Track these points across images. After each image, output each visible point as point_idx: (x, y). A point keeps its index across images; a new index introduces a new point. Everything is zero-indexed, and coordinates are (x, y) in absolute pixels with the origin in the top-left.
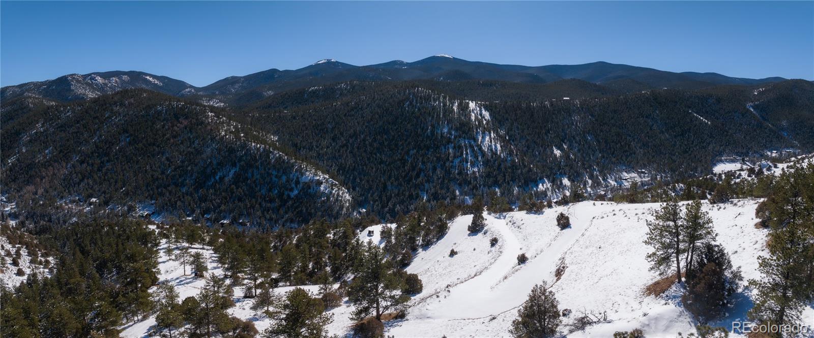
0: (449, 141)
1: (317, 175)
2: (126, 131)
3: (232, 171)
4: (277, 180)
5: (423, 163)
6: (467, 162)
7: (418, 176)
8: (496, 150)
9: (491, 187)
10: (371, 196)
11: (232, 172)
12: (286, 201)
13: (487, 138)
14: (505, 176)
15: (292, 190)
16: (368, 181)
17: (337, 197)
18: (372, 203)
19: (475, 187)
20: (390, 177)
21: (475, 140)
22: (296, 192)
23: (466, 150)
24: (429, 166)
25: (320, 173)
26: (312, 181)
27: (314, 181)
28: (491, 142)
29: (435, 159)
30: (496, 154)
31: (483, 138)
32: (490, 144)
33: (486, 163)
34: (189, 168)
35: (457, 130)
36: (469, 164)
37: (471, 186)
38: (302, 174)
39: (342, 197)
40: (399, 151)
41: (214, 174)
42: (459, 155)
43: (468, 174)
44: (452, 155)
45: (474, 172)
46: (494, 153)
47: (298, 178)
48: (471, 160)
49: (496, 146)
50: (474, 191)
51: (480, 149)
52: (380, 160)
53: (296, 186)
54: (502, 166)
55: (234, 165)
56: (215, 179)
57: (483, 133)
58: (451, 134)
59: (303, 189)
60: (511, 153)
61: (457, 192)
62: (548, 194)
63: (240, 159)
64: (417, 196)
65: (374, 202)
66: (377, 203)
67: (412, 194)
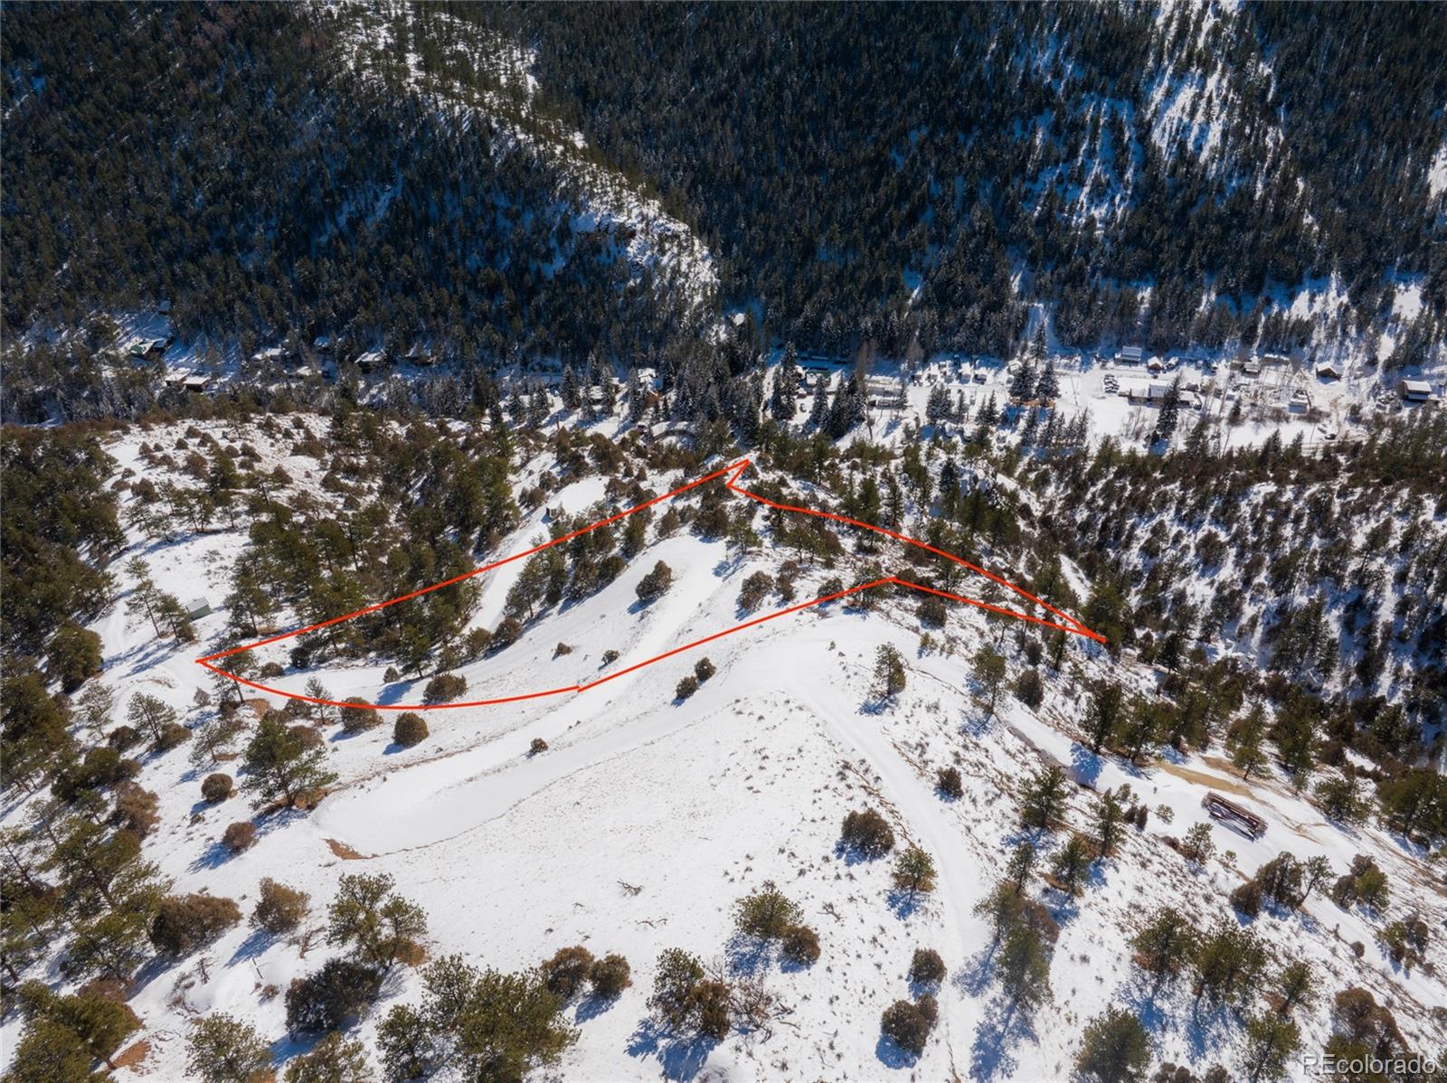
0: (1044, 100)
1: (619, 208)
3: (383, 198)
4: (508, 224)
5: (940, 176)
6: (1081, 184)
7: (912, 218)
8: (1199, 148)
9: (1128, 280)
10: (766, 278)
11: (385, 199)
12: (533, 292)
13: (1185, 96)
14: (1187, 249)
15: (548, 257)
16: (766, 229)
17: (673, 278)
18: (763, 297)
19: (1076, 278)
20: (828, 219)
21: (1138, 100)
22: (559, 264)
23: (1093, 139)
24: (960, 186)
25: (630, 199)
26: (603, 229)
27: (611, 229)
28: (1192, 114)
29: (979, 164)
30: (1192, 161)
31: (1170, 95)
32: (1186, 120)
33: (1146, 195)
34: (257, 192)
35: (1084, 58)
36: (1086, 189)
37: (1063, 271)
38: (579, 207)
39: (687, 276)
40: (876, 131)
41: (333, 209)
42: (1063, 156)
43: (1068, 228)
44: (1038, 154)
45: (1091, 222)
46: (1185, 158)
47: (565, 220)
48: (1097, 177)
49: (1204, 131)
50: (1068, 288)
51: (1144, 130)
52: (811, 158)
53: (561, 244)
54: (1194, 213)
55: (386, 177)
56: (336, 225)
57: (1180, 76)
58: (1058, 74)
59: (579, 255)
60: (1247, 167)
61: (1015, 286)
62: (1315, 335)
63: (404, 158)
64: (895, 287)
65: (771, 296)
66: (776, 300)
67: (878, 280)
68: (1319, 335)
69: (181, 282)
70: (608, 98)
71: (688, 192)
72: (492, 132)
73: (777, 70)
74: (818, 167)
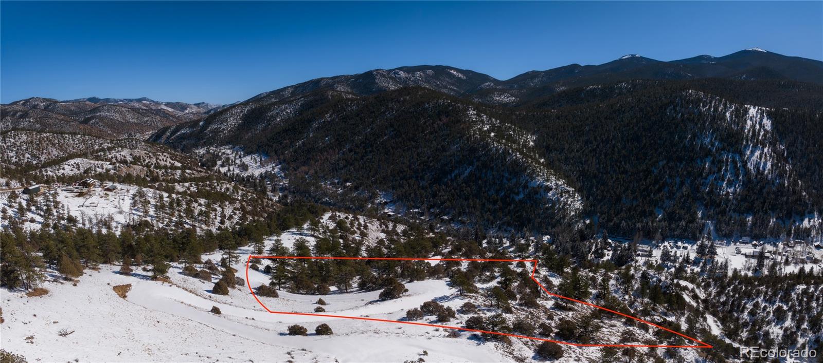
0: (708, 153)
1: (547, 180)
2: (392, 126)
3: (468, 170)
4: (507, 182)
5: (670, 176)
6: (723, 180)
7: (659, 190)
8: (764, 170)
9: (743, 214)
10: (601, 208)
11: (469, 170)
12: (510, 204)
13: (757, 153)
14: (764, 203)
15: (518, 194)
16: (603, 191)
17: (564, 205)
18: (599, 214)
19: (723, 213)
20: (627, 189)
21: (742, 154)
22: (521, 196)
23: (727, 166)
24: (678, 180)
25: (553, 178)
26: (540, 186)
27: (543, 187)
28: (761, 159)
29: (685, 173)
30: (762, 174)
31: (752, 153)
32: (759, 161)
33: (748, 184)
34: (431, 164)
35: (721, 140)
36: (725, 182)
37: (718, 210)
38: (532, 179)
39: (570, 205)
40: (647, 161)
41: (452, 171)
42: (716, 171)
43: (719, 195)
44: (707, 170)
45: (728, 193)
46: (759, 173)
47: (527, 182)
48: (729, 178)
49: (765, 164)
50: (720, 216)
51: (745, 164)
52: (623, 169)
53: (523, 190)
54: (765, 191)
55: (471, 163)
56: (451, 176)
57: (755, 147)
58: (713, 145)
59: (529, 194)
60: (781, 175)
61: (700, 214)
62: (812, 233)
63: (478, 159)
64: (651, 213)
65: (602, 214)
66: (603, 216)
67: (645, 210)
68: (813, 233)
69: (401, 186)
70: (556, 150)
71: (577, 178)
72: (509, 153)
73: (613, 142)
74: (625, 172)
